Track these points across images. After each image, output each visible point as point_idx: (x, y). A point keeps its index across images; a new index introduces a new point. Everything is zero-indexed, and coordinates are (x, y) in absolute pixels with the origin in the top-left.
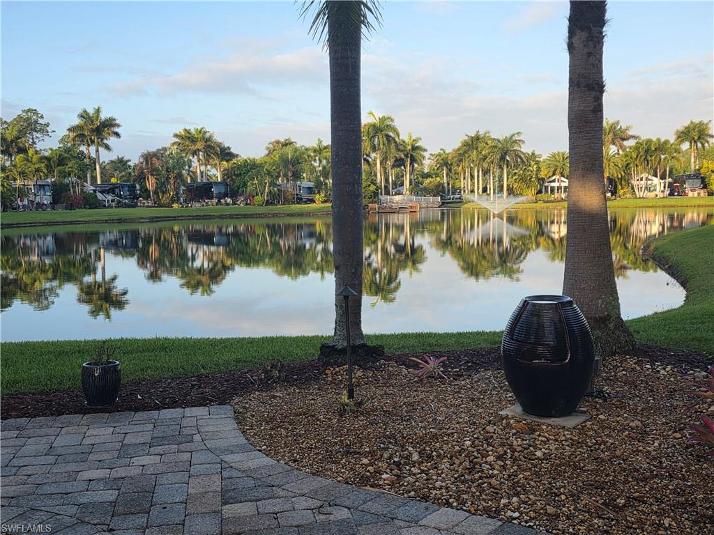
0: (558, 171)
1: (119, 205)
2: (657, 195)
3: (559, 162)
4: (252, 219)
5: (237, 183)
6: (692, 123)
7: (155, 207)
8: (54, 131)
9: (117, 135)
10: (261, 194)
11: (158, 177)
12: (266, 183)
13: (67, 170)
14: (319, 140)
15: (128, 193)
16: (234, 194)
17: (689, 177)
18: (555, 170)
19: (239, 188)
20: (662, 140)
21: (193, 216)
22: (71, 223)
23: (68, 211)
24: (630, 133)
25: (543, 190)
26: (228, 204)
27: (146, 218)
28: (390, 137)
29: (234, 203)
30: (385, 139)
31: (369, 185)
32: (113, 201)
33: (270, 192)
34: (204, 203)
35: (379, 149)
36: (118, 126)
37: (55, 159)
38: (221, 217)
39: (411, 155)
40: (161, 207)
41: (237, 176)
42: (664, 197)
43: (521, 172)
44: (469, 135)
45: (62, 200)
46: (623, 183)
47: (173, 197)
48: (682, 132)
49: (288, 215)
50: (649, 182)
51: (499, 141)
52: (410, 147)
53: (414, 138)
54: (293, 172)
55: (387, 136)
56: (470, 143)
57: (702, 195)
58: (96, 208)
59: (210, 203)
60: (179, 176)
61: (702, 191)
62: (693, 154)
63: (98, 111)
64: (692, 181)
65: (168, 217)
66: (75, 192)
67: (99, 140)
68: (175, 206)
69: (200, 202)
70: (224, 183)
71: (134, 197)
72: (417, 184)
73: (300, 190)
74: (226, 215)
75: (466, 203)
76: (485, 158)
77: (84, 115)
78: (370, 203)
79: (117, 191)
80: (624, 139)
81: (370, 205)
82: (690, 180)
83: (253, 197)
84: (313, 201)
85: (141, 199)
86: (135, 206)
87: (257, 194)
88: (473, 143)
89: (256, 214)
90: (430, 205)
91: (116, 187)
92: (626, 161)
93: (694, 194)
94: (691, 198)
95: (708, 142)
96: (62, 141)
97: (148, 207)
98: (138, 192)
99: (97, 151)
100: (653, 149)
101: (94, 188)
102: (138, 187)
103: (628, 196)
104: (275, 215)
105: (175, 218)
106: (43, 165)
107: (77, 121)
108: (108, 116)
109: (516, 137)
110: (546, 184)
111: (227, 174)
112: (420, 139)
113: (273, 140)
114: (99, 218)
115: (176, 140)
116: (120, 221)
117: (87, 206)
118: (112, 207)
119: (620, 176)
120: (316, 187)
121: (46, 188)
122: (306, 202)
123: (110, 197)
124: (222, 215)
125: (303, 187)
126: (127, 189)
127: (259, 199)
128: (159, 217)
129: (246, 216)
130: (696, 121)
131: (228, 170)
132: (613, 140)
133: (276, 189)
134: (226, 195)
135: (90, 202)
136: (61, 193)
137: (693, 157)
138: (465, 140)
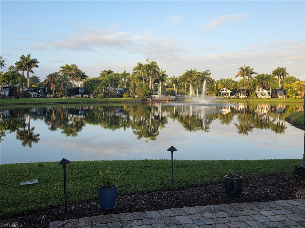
0: (226, 87)
1: (39, 97)
2: (266, 97)
3: (226, 82)
4: (97, 104)
5: (90, 88)
6: (278, 68)
7: (54, 98)
8: (6, 64)
9: (37, 66)
10: (101, 93)
11: (56, 85)
12: (103, 89)
13: (16, 81)
14: (124, 70)
15: (42, 91)
16: (88, 93)
17: (279, 90)
18: (225, 86)
19: (90, 91)
20: (269, 75)
21: (72, 102)
22: (19, 104)
23: (16, 99)
24: (254, 71)
25: (219, 94)
26: (86, 97)
27: (52, 103)
28: (156, 70)
29: (89, 97)
30: (153, 71)
31: (147, 90)
32: (35, 95)
33: (105, 92)
34: (76, 97)
35: (151, 75)
36: (38, 62)
37: (11, 76)
38: (84, 103)
39: (162, 78)
40: (57, 98)
41: (90, 85)
42: (269, 98)
43: (210, 86)
44: (188, 70)
45: (14, 94)
46: (252, 92)
47: (62, 94)
48: (275, 72)
49: (113, 102)
50: (263, 92)
51: (201, 73)
52: (161, 75)
53: (163, 71)
54: (115, 84)
55: (155, 70)
56: (188, 74)
57: (284, 97)
58: (29, 98)
59: (78, 97)
60: (65, 85)
61: (285, 96)
62: (279, 80)
63: (29, 56)
64: (280, 92)
65: (61, 102)
66: (19, 91)
67: (29, 68)
68: (63, 97)
69: (74, 96)
70: (84, 88)
71: (45, 93)
72: (164, 90)
73: (117, 92)
74: (86, 102)
75: (186, 99)
76: (195, 80)
77: (23, 57)
78: (147, 98)
79: (37, 90)
80: (251, 74)
81: (147, 99)
82: (279, 92)
83: (97, 94)
84: (122, 97)
85: (48, 94)
86: (46, 97)
87: (99, 93)
88: (190, 74)
89: (99, 102)
90: (171, 99)
91: (37, 89)
92: (254, 83)
93: (281, 97)
94: (280, 99)
95: (286, 76)
96: (9, 68)
97: (51, 98)
98: (47, 91)
99: (28, 73)
100: (265, 78)
101: (27, 89)
102: (47, 89)
103: (254, 97)
104: (107, 102)
105: (64, 103)
106: (6, 79)
107: (19, 60)
108: (33, 58)
109: (208, 72)
110: (220, 92)
111: (85, 84)
112: (166, 71)
113: (103, 70)
114: (31, 102)
115: (62, 69)
116: (41, 104)
117: (25, 97)
118: (36, 98)
119: (252, 89)
120: (124, 91)
121: (7, 89)
122: (119, 97)
123: (34, 93)
124: (84, 102)
125: (118, 91)
126: (42, 90)
127: (99, 95)
128: (57, 102)
129: (94, 103)
130: (280, 67)
131: (86, 83)
132: (247, 74)
133: (107, 91)
134: (85, 93)
135: (26, 95)
136: (13, 91)
137: (279, 81)
138: (186, 73)
